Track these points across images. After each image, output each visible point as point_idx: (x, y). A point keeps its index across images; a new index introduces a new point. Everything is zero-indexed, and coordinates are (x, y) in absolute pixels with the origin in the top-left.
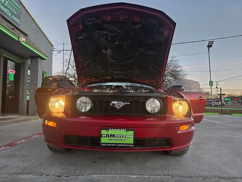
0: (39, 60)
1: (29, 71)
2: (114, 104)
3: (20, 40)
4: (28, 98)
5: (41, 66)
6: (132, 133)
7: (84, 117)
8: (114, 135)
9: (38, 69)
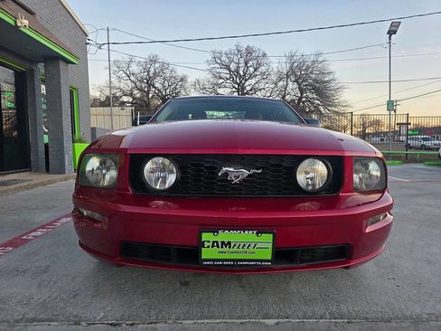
0: (62, 64)
1: (43, 87)
2: (226, 174)
3: (19, 25)
4: (46, 139)
5: (67, 76)
6: (268, 238)
7: (162, 202)
8: (229, 243)
9: (60, 83)
